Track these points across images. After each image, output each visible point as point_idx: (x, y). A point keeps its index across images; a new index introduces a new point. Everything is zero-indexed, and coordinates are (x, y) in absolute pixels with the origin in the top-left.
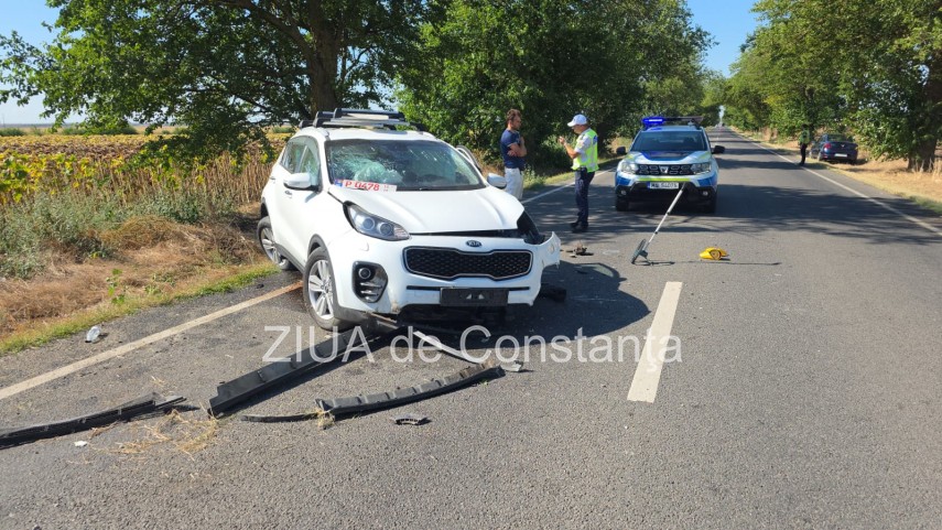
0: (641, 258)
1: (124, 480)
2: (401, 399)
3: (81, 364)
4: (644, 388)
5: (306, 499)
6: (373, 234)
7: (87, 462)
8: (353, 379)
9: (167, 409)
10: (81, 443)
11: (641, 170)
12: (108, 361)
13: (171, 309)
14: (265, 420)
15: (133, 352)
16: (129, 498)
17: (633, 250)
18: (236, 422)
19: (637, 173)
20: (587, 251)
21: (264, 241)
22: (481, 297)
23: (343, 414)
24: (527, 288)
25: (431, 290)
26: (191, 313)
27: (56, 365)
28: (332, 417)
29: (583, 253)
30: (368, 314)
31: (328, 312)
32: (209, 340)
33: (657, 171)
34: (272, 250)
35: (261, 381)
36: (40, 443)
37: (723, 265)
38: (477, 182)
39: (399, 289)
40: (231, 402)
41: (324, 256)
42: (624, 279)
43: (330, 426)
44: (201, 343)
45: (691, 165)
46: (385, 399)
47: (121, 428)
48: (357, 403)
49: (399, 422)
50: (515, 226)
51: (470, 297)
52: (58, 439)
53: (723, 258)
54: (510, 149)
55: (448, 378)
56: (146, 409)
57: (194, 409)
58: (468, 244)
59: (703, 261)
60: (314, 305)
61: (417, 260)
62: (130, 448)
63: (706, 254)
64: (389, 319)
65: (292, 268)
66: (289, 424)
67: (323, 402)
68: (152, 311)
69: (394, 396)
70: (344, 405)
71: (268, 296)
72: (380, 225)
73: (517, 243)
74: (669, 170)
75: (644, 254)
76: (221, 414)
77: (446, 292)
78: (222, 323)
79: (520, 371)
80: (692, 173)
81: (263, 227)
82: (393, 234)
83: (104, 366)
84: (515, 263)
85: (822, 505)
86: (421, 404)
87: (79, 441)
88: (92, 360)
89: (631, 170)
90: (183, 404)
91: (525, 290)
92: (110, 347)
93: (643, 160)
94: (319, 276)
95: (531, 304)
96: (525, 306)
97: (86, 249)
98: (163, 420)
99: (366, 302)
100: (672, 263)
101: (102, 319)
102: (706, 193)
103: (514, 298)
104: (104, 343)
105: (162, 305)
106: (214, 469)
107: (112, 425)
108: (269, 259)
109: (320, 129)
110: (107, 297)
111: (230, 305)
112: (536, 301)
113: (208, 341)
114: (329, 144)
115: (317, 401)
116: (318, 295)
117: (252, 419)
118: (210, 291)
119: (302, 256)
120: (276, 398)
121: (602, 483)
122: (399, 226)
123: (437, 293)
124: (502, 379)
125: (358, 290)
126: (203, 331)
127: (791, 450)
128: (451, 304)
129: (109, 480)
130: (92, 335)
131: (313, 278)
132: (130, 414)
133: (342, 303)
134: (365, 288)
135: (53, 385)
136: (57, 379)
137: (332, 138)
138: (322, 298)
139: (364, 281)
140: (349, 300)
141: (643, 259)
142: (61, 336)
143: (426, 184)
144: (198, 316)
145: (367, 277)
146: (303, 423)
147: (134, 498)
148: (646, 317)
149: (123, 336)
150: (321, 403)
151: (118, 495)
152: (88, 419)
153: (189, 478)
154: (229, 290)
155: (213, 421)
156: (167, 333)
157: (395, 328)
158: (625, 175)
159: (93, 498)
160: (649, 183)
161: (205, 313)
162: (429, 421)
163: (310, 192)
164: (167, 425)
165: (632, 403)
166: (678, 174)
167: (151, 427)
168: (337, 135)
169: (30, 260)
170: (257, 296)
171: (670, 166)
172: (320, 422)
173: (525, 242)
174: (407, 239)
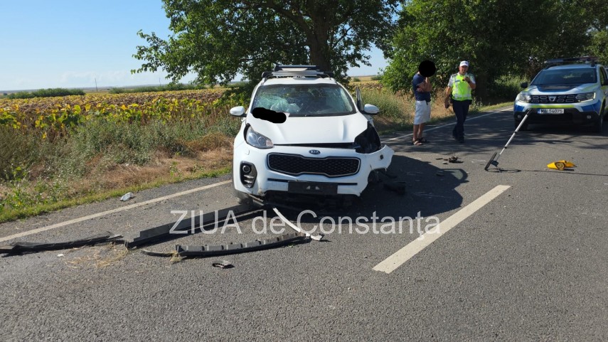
0: (492, 166)
1: (56, 278)
2: (231, 250)
3: (107, 212)
4: (392, 262)
6: (254, 144)
10: (61, 255)
11: (534, 99)
12: (119, 212)
15: (135, 208)
18: (138, 253)
19: (530, 102)
20: (458, 160)
22: (317, 188)
24: (356, 184)
25: (282, 181)
28: (181, 257)
29: (454, 161)
30: (248, 196)
33: (546, 100)
37: (568, 176)
38: (351, 110)
39: (262, 179)
42: (467, 181)
43: (178, 262)
44: (171, 205)
45: (576, 95)
46: (219, 249)
48: (201, 250)
49: (214, 265)
50: (353, 141)
51: (309, 188)
53: (567, 169)
54: (418, 87)
55: (268, 240)
56: (103, 240)
58: (310, 152)
59: (549, 171)
61: (276, 162)
63: (552, 165)
64: (259, 199)
67: (180, 248)
68: (168, 186)
69: (226, 248)
70: (192, 250)
72: (259, 139)
74: (557, 99)
75: (495, 163)
77: (291, 183)
78: (192, 195)
79: (321, 241)
80: (576, 101)
82: (265, 145)
84: (349, 166)
88: (114, 211)
89: (525, 100)
90: (121, 239)
92: (128, 204)
93: (536, 92)
95: (359, 195)
96: (354, 196)
97: (175, 150)
99: (247, 187)
100: (519, 171)
102: (589, 117)
103: (342, 190)
104: (132, 201)
107: (82, 248)
114: (261, 89)
115: (177, 246)
122: (269, 140)
123: (287, 184)
125: (243, 180)
126: (178, 199)
128: (296, 192)
130: (126, 197)
134: (247, 179)
135: (84, 222)
136: (89, 220)
139: (246, 174)
140: (239, 185)
141: (494, 167)
142: (114, 196)
145: (247, 171)
149: (140, 199)
150: (178, 248)
151: (46, 286)
154: (214, 176)
156: (161, 199)
157: (262, 205)
158: (519, 103)
160: (539, 109)
162: (233, 266)
164: (104, 251)
165: (374, 272)
166: (565, 102)
167: (96, 251)
171: (557, 96)
172: (173, 259)
173: (357, 151)
174: (271, 148)
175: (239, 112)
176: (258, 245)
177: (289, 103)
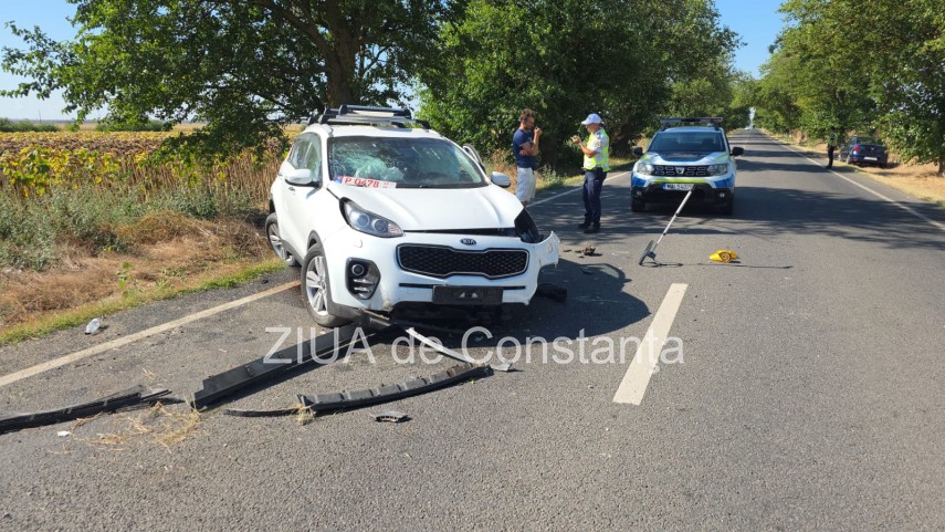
0: (648, 259)
1: (99, 471)
2: (385, 397)
3: (78, 355)
4: (631, 391)
5: (274, 494)
6: (367, 230)
7: (66, 452)
8: (342, 376)
9: (152, 400)
10: (64, 433)
11: (658, 171)
12: (104, 353)
13: (175, 302)
14: (247, 414)
15: (130, 344)
16: (102, 489)
17: (642, 251)
18: (218, 416)
19: (653, 174)
20: (595, 252)
21: (272, 237)
22: (474, 295)
23: (324, 409)
24: (523, 288)
25: (423, 287)
26: (193, 308)
27: (52, 356)
28: (313, 413)
29: (591, 253)
30: (361, 312)
31: (324, 308)
32: (205, 334)
33: (672, 172)
34: (279, 247)
35: (248, 375)
36: (24, 432)
37: (732, 268)
38: (480, 180)
39: (391, 286)
40: (214, 396)
41: (320, 252)
42: (629, 281)
43: (311, 421)
44: (197, 337)
45: (707, 166)
46: (368, 396)
47: (105, 420)
48: (339, 400)
49: (379, 419)
50: (512, 225)
51: (463, 295)
52: (43, 428)
53: (733, 260)
54: (522, 148)
55: (435, 376)
56: (132, 401)
57: (180, 401)
58: (462, 241)
59: (713, 263)
60: (312, 301)
61: (411, 257)
62: (110, 438)
63: (716, 256)
64: (382, 316)
65: (297, 265)
66: (268, 420)
67: (305, 398)
68: (155, 304)
69: (378, 393)
70: (326, 401)
71: (271, 292)
72: (374, 222)
73: (513, 242)
74: (686, 171)
75: (652, 255)
76: (205, 407)
77: (439, 290)
78: (221, 318)
79: (509, 371)
80: (708, 175)
81: (271, 223)
82: (387, 231)
83: (98, 357)
84: (512, 262)
85: (798, 513)
86: (405, 401)
87: (62, 431)
88: (89, 352)
89: (646, 171)
90: (168, 396)
91: (521, 289)
92: (108, 339)
93: (660, 161)
94: (316, 272)
95: (527, 303)
96: (521, 305)
97: (101, 242)
98: (147, 412)
99: (359, 298)
100: (680, 265)
101: (105, 312)
102: (722, 195)
103: (508, 297)
104: (103, 335)
105: (165, 299)
106: (188, 462)
107: (96, 416)
108: (277, 255)
109: (325, 126)
110: (118, 291)
111: (232, 300)
112: (532, 301)
113: (204, 334)
114: (332, 141)
115: (299, 396)
116: (315, 291)
117: (234, 413)
118: (214, 286)
119: (302, 250)
120: (261, 393)
121: (574, 486)
122: (393, 223)
123: (429, 291)
124: (490, 379)
125: (352, 286)
126: (201, 325)
127: (774, 456)
128: (445, 302)
129: (84, 471)
130: (92, 327)
131: (310, 274)
132: (114, 406)
133: (335, 299)
134: (359, 285)
135: (47, 375)
136: (52, 370)
137: (336, 135)
138: (319, 294)
139: (358, 278)
140: (342, 296)
141: (651, 260)
142: (62, 328)
143: (428, 181)
144: (198, 311)
145: (360, 273)
146: (284, 419)
147: (105, 489)
148: (645, 319)
149: (123, 328)
150: (302, 398)
151: (91, 485)
152: (75, 409)
153: (163, 470)
154: (233, 285)
155: (195, 414)
156: (165, 327)
157: (388, 325)
158: (640, 176)
159: (66, 488)
160: (664, 183)
161: (205, 308)
162: (410, 419)
163: (311, 189)
164: (150, 418)
165: (617, 405)
166: (695, 176)
167: (134, 419)
168: (340, 132)
169: (47, 252)
170: (260, 291)
171: (686, 167)
172: (300, 418)
173: (522, 240)
174: (401, 235)
175: (304, 179)
176: (423, 384)
177: (388, 166)
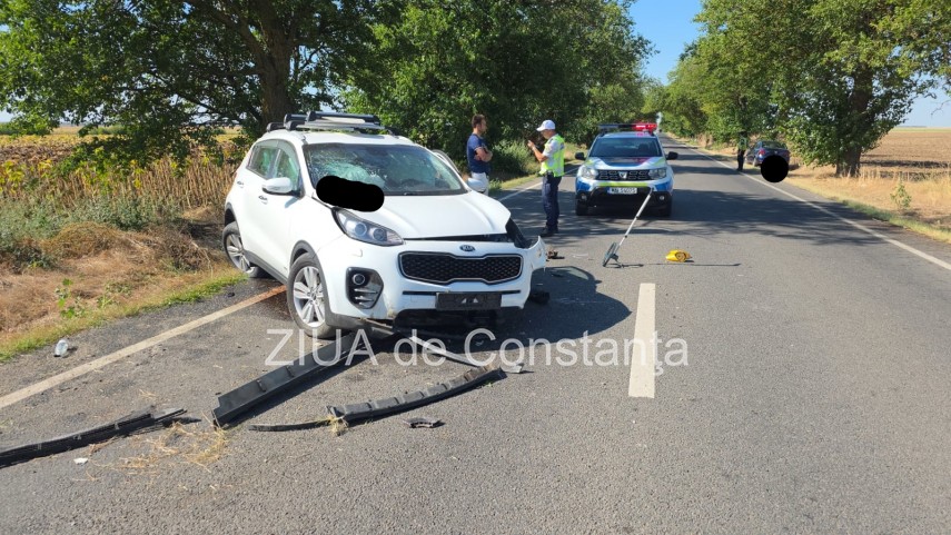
0: (612, 261)
1: (140, 495)
2: (411, 403)
3: (57, 379)
4: (642, 384)
5: (338, 504)
6: (366, 239)
7: (93, 479)
8: (355, 386)
9: (167, 422)
10: (82, 460)
11: (602, 175)
12: (86, 375)
13: (143, 320)
14: (275, 429)
15: (111, 365)
16: (151, 513)
17: (603, 255)
18: (244, 430)
19: (597, 178)
20: (559, 255)
21: (230, 248)
22: (475, 301)
23: (355, 420)
24: (518, 292)
25: (426, 295)
26: (163, 323)
27: (27, 382)
28: (345, 423)
29: (554, 257)
30: (363, 321)
31: (315, 319)
32: (192, 350)
33: (615, 176)
34: (238, 258)
35: (261, 390)
36: (36, 462)
37: (687, 267)
38: (459, 187)
39: (395, 294)
40: (234, 413)
41: (314, 262)
42: (599, 282)
43: (344, 432)
44: (183, 354)
45: (648, 171)
46: (394, 404)
47: (121, 444)
48: (368, 409)
49: (413, 426)
50: (505, 231)
51: (465, 301)
52: (54, 457)
53: (687, 260)
55: (453, 381)
56: (144, 423)
57: (196, 421)
58: (462, 248)
59: (670, 263)
60: (300, 313)
61: (412, 265)
62: (137, 462)
63: (671, 256)
64: (385, 325)
65: (265, 276)
66: (301, 432)
67: (335, 409)
68: (119, 323)
69: (403, 401)
70: (356, 411)
71: (242, 305)
72: (372, 231)
73: (508, 248)
74: (628, 175)
75: (615, 257)
76: (227, 425)
77: (443, 297)
78: (201, 333)
79: (521, 373)
80: (649, 178)
81: (229, 233)
82: (385, 239)
83: (83, 380)
84: (505, 268)
85: (824, 485)
86: (431, 407)
87: (79, 458)
88: (68, 375)
89: (591, 176)
90: (183, 416)
91: (516, 293)
92: (83, 361)
93: (603, 166)
94: (305, 283)
95: (522, 307)
96: (516, 308)
97: (24, 258)
98: (164, 434)
99: (362, 308)
100: (641, 266)
101: (67, 332)
102: (663, 198)
103: (507, 301)
104: (75, 357)
105: (128, 316)
106: (233, 480)
107: (110, 441)
108: (235, 267)
109: (294, 132)
110: (54, 310)
111: (203, 315)
112: (526, 304)
113: (190, 352)
114: (307, 148)
115: (329, 408)
116: (304, 302)
117: (261, 429)
118: (178, 301)
119: (281, 262)
120: (279, 407)
121: (623, 475)
122: (391, 231)
123: (433, 298)
124: (504, 381)
125: (352, 296)
126: (182, 342)
127: (787, 437)
128: (447, 309)
129: (123, 495)
130: (61, 348)
131: (298, 285)
132: (127, 428)
133: (334, 309)
134: (359, 294)
135: (33, 401)
136: (35, 396)
137: (310, 142)
138: (308, 305)
139: (358, 287)
140: (342, 306)
141: (615, 262)
142: (25, 351)
143: (407, 188)
144: (171, 327)
145: (361, 282)
146: (316, 431)
147: (156, 512)
148: (629, 318)
149: (94, 349)
150: (332, 410)
151: (138, 510)
152: (83, 435)
153: (210, 490)
154: (198, 300)
155: (221, 432)
156: (142, 345)
157: (391, 333)
158: (585, 180)
159: (111, 515)
160: (608, 188)
161: (179, 324)
162: (443, 424)
163: (290, 198)
164: (171, 439)
165: (634, 399)
166: (637, 180)
167: (155, 441)
168: (314, 138)
170: (230, 304)
171: (628, 171)
172: (334, 429)
173: (516, 245)
174: (401, 244)
175: (283, 187)
176: (444, 390)
177: (369, 173)
